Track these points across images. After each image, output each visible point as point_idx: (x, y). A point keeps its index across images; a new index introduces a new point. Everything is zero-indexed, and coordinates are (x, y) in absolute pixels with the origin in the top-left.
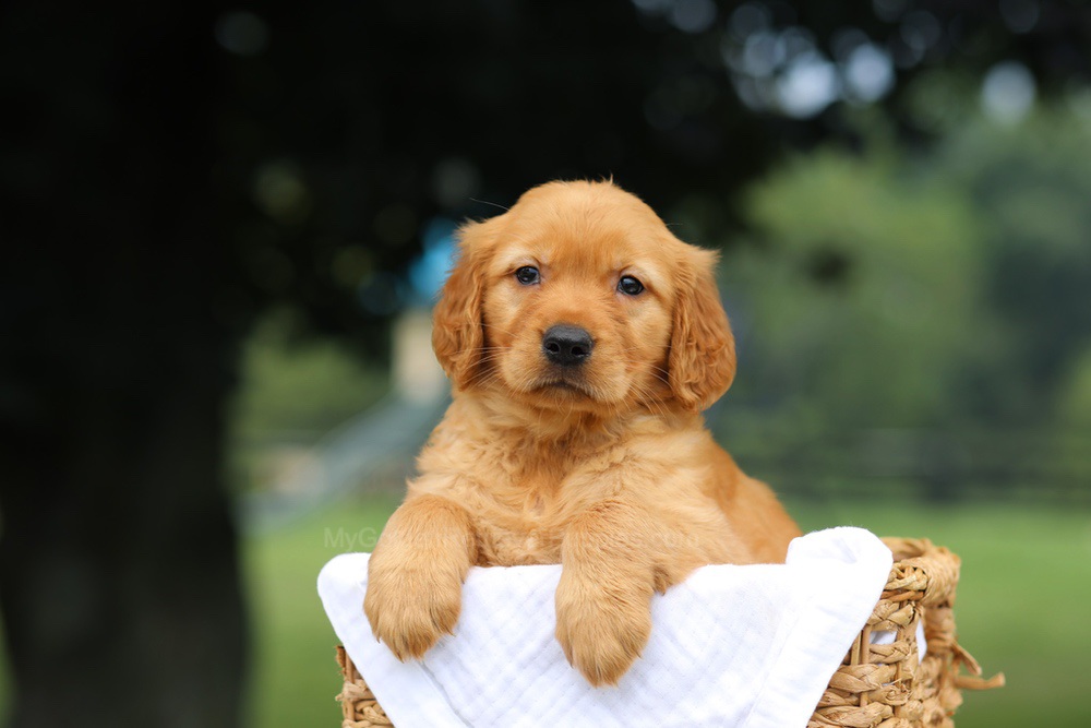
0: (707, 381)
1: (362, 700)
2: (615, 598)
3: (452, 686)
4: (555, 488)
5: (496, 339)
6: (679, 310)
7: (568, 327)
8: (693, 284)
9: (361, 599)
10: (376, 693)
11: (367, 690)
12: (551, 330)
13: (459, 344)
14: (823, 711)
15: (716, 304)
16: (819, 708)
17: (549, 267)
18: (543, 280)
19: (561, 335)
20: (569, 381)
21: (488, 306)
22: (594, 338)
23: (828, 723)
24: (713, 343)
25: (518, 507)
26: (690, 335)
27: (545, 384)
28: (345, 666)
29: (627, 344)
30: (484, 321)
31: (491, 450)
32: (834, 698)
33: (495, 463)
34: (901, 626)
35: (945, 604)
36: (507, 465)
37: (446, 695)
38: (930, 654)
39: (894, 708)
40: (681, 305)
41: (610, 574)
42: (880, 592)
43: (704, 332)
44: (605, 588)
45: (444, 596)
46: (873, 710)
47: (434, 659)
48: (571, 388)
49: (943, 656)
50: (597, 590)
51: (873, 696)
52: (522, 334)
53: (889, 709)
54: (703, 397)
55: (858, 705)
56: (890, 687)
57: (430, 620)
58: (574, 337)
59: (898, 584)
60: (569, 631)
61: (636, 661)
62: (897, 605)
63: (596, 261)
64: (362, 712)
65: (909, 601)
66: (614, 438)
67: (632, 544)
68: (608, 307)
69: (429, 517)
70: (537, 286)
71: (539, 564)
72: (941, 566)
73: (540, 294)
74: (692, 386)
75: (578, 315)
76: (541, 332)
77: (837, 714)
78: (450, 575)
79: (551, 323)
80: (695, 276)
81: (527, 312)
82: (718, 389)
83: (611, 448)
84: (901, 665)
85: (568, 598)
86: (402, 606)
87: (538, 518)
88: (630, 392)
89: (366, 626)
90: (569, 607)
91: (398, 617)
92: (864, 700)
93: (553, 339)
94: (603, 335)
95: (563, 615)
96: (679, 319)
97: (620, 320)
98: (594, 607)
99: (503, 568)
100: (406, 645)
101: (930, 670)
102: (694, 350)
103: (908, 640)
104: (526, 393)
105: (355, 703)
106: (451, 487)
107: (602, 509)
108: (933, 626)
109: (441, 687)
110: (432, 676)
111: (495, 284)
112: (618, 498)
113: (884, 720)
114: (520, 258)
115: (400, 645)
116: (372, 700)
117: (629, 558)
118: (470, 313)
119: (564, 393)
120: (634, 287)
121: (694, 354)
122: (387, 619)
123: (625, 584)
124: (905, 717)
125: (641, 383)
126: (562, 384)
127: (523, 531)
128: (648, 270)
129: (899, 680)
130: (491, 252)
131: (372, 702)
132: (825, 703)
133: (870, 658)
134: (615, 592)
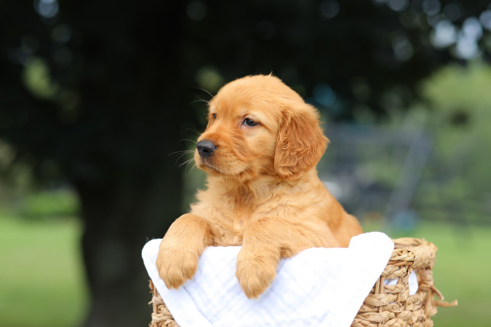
1: (160, 304)
2: (259, 259)
3: (198, 299)
10: (165, 301)
11: (162, 300)
14: (362, 314)
16: (359, 313)
20: (207, 164)
22: (216, 145)
23: (364, 320)
32: (367, 308)
34: (399, 277)
35: (428, 268)
37: (195, 302)
38: (420, 290)
39: (396, 314)
42: (387, 262)
44: (255, 254)
45: (188, 263)
46: (384, 315)
48: (209, 167)
49: (427, 291)
50: (252, 255)
51: (385, 308)
53: (393, 314)
55: (378, 312)
56: (394, 304)
57: (181, 273)
59: (398, 258)
60: (239, 273)
62: (398, 268)
64: (160, 309)
65: (404, 266)
67: (270, 237)
68: (232, 132)
72: (424, 251)
75: (212, 135)
77: (368, 316)
78: (192, 253)
84: (399, 295)
85: (240, 258)
91: (167, 271)
92: (381, 310)
94: (221, 144)
101: (418, 297)
103: (404, 283)
105: (157, 306)
107: (261, 220)
108: (423, 278)
109: (193, 299)
110: (190, 294)
112: (268, 216)
113: (390, 319)
115: (168, 282)
117: (268, 242)
121: (287, 153)
122: (163, 271)
124: (401, 318)
129: (399, 301)
131: (164, 305)
132: (362, 310)
133: (384, 291)
134: (259, 256)
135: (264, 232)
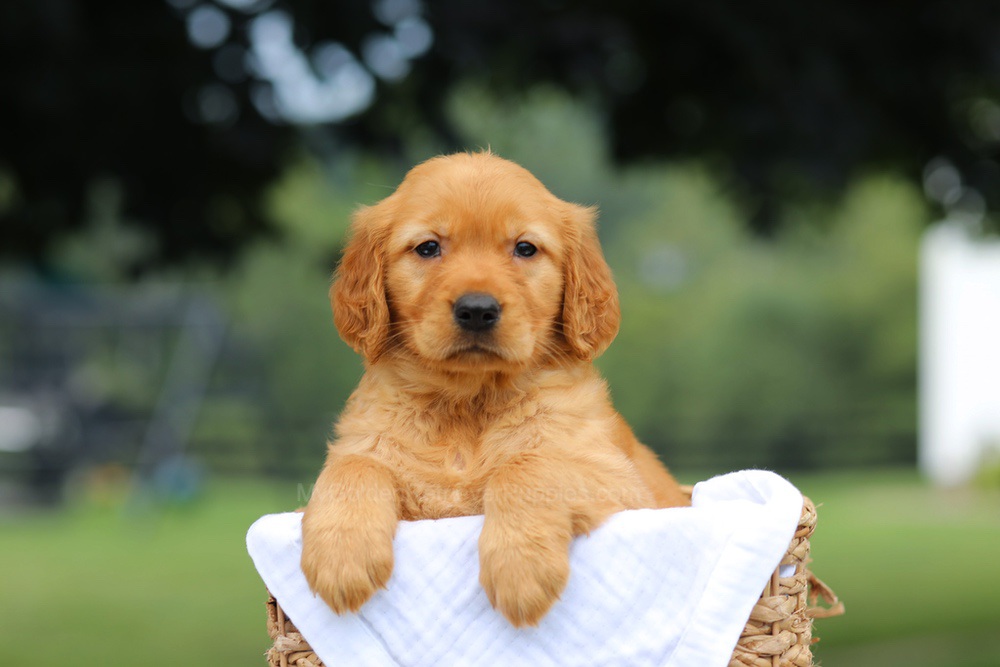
0: (598, 330)
1: (295, 652)
2: (537, 544)
3: (390, 634)
4: (476, 444)
5: (403, 312)
6: (569, 267)
7: (477, 295)
8: (580, 241)
9: (297, 558)
10: (313, 644)
11: (303, 642)
12: (461, 299)
13: (366, 320)
14: (743, 642)
15: (598, 256)
16: (742, 637)
17: (448, 239)
18: (443, 251)
19: (472, 303)
20: (482, 345)
21: (390, 282)
22: (501, 303)
23: (745, 652)
24: (600, 295)
25: (439, 463)
26: (581, 290)
27: (460, 351)
28: (276, 620)
29: (530, 304)
30: (389, 296)
31: (402, 412)
32: (753, 629)
33: (408, 423)
34: (801, 560)
36: (419, 424)
37: (384, 643)
39: (798, 635)
40: (571, 262)
41: (532, 522)
43: (591, 284)
44: (527, 535)
45: (378, 553)
46: (785, 637)
47: (372, 609)
48: (484, 351)
50: (519, 537)
51: (783, 625)
52: (432, 306)
53: (793, 637)
54: (595, 346)
55: (771, 633)
56: (795, 616)
57: (367, 576)
58: (484, 304)
60: (493, 576)
61: (556, 603)
62: (798, 541)
63: (494, 231)
64: (295, 663)
65: (804, 536)
66: (523, 394)
68: (509, 272)
69: (360, 476)
70: (438, 258)
71: (463, 515)
73: (443, 265)
74: (586, 337)
75: (484, 283)
76: (450, 302)
77: (753, 643)
78: (383, 532)
79: (460, 292)
80: (580, 233)
81: (433, 284)
82: (608, 337)
83: (522, 402)
84: (800, 595)
85: (491, 545)
86: (342, 563)
87: (460, 472)
88: (536, 349)
89: (301, 581)
90: (493, 553)
91: (337, 574)
92: (776, 629)
93: (466, 308)
94: (509, 299)
95: (486, 562)
96: (571, 276)
97: (520, 282)
98: (517, 553)
99: (431, 522)
100: (344, 600)
102: (585, 304)
104: (442, 361)
105: (288, 656)
106: (373, 449)
107: (520, 461)
109: (379, 636)
110: (370, 625)
111: (395, 261)
112: (535, 451)
113: (790, 647)
114: (419, 235)
115: (338, 599)
116: (308, 651)
117: (549, 508)
118: (375, 290)
119: (477, 356)
120: (527, 250)
121: (585, 306)
122: (326, 576)
123: (546, 531)
124: (805, 643)
125: (545, 340)
126: (475, 349)
127: (448, 485)
128: (540, 232)
129: (800, 610)
130: (388, 231)
131: (306, 654)
132: (745, 633)
133: (779, 590)
134: (537, 538)
135: (536, 486)
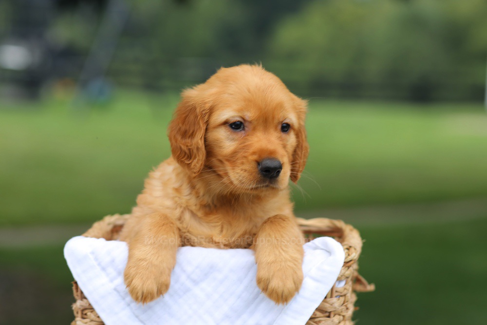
1: (86, 309)
10: (95, 306)
11: (90, 305)
13: (190, 154)
14: (313, 320)
16: (311, 319)
17: (250, 122)
18: (247, 129)
20: (271, 185)
22: (282, 163)
27: (258, 187)
28: (77, 291)
30: (207, 145)
32: (319, 314)
34: (347, 278)
39: (344, 317)
46: (336, 319)
51: (336, 312)
53: (341, 318)
55: (329, 317)
56: (342, 307)
59: (349, 259)
62: (347, 268)
63: (273, 118)
64: (86, 314)
70: (243, 132)
75: (275, 152)
76: (257, 162)
77: (320, 321)
84: (346, 296)
92: (332, 315)
94: (285, 160)
105: (83, 311)
115: (140, 295)
116: (92, 309)
118: (200, 142)
120: (286, 128)
126: (267, 186)
128: (293, 118)
129: (346, 303)
130: (210, 110)
131: (91, 310)
132: (314, 316)
133: (335, 294)
